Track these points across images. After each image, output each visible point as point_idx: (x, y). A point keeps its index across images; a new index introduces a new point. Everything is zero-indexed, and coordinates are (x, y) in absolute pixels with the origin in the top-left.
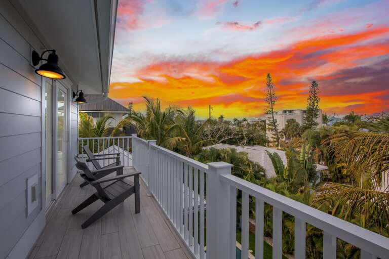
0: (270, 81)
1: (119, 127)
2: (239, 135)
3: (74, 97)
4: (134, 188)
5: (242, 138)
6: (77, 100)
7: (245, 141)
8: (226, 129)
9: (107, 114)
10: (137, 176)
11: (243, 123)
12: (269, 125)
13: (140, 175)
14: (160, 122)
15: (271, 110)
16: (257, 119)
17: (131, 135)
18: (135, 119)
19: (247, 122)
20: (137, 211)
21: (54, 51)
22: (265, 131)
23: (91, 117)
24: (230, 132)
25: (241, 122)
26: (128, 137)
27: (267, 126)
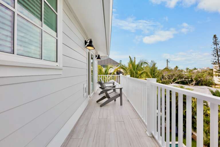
0: (216, 40)
1: (115, 72)
2: (189, 79)
3: (96, 57)
4: (120, 94)
5: (192, 81)
6: (97, 58)
7: (194, 83)
8: (179, 74)
9: (109, 66)
10: (121, 89)
11: (194, 71)
12: (216, 72)
13: (122, 89)
14: (136, 69)
15: (217, 61)
16: (206, 68)
17: (119, 74)
18: (122, 68)
19: (197, 70)
20: (121, 104)
21: (91, 39)
22: (213, 76)
23: (102, 67)
24: (182, 76)
25: (192, 71)
26: (118, 75)
27: (214, 73)
